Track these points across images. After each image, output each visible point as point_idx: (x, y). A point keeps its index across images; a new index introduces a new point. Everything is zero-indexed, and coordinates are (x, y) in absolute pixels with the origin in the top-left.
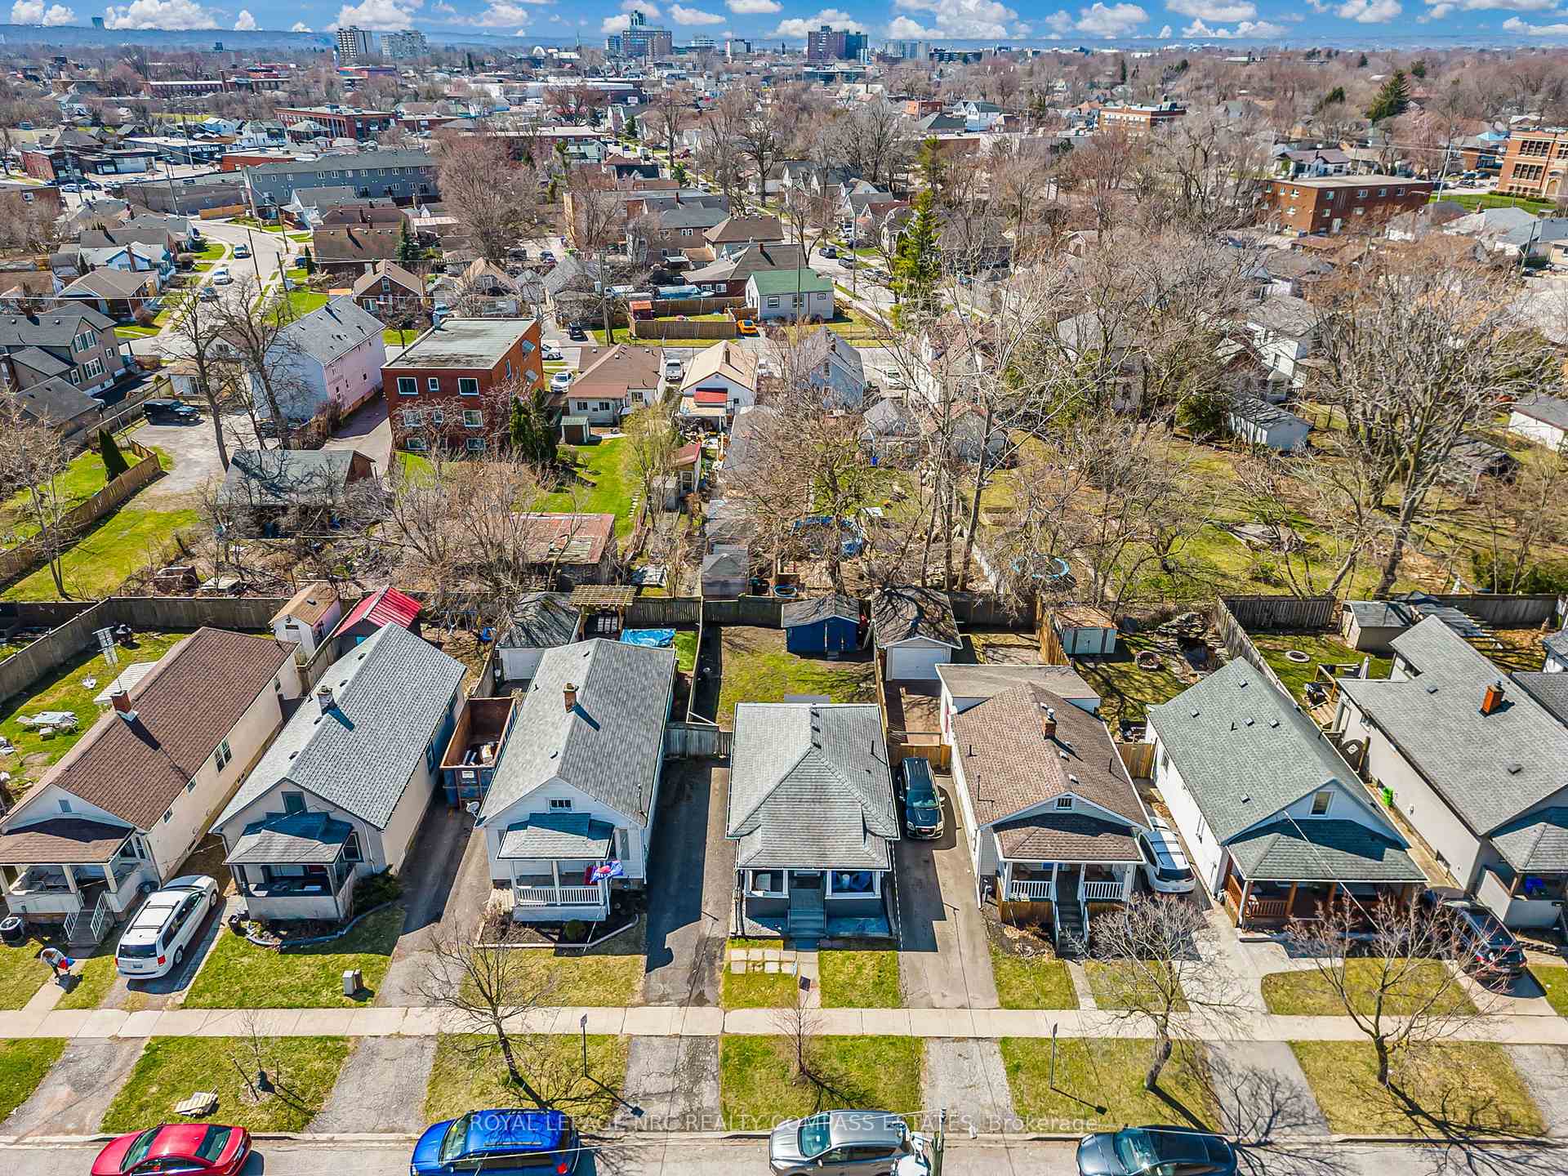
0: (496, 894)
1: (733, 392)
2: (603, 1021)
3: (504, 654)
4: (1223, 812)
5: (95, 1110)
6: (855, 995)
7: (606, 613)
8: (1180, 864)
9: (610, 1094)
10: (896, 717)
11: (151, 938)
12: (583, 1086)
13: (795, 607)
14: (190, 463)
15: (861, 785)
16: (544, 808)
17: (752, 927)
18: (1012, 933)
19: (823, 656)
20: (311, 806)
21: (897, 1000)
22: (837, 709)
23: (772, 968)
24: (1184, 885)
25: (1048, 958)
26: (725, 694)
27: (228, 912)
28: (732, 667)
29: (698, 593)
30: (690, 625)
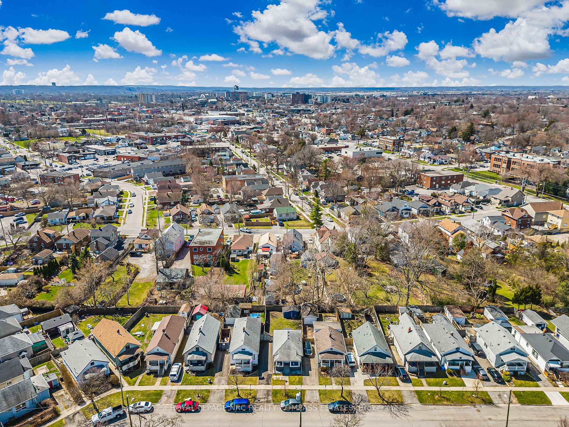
0: (231, 367)
1: (271, 248)
2: (253, 387)
3: (226, 319)
4: (360, 351)
5: (172, 400)
6: (295, 383)
7: (246, 309)
8: (353, 360)
9: (255, 398)
10: (305, 332)
11: (175, 373)
12: (250, 397)
13: (285, 308)
14: (144, 269)
15: (297, 346)
16: (241, 350)
17: (277, 372)
18: (323, 373)
19: (291, 318)
20: (200, 350)
21: (302, 384)
22: (293, 331)
23: (280, 379)
24: (353, 365)
25: (328, 377)
26: (271, 327)
27: (184, 370)
28: (273, 322)
29: (264, 304)
30: (263, 311)
